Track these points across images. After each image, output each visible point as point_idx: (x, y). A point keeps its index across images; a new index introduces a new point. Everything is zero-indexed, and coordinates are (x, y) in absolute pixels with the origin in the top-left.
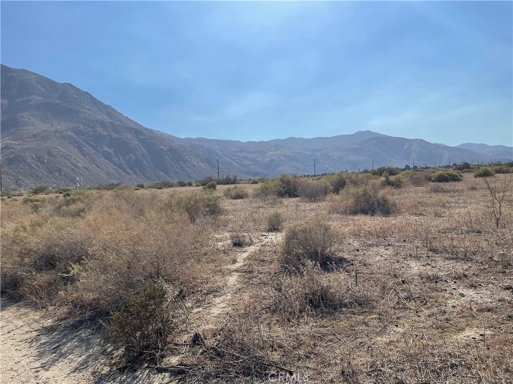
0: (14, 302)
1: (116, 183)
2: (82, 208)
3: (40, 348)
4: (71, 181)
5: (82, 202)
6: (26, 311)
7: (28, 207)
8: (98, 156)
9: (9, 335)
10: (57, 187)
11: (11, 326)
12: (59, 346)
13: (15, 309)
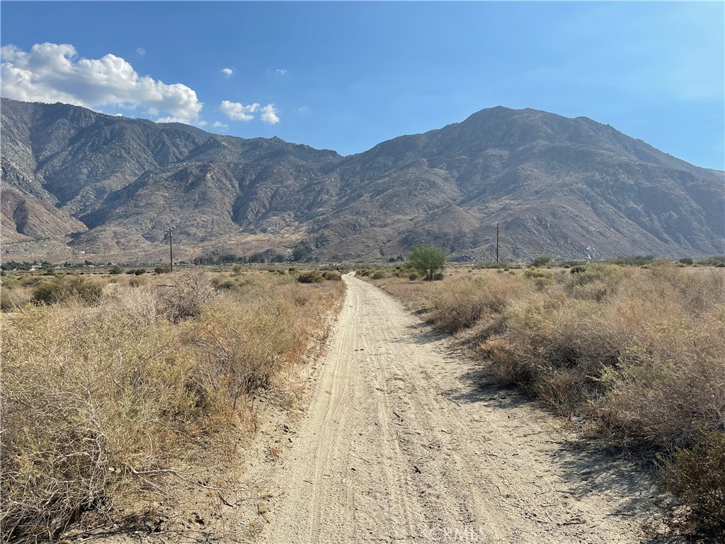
0: (527, 400)
1: (644, 256)
2: (603, 290)
3: (566, 468)
4: (579, 251)
5: (602, 281)
6: (542, 414)
7: (532, 283)
8: (620, 216)
9: (526, 439)
10: (562, 259)
11: (527, 430)
12: (590, 473)
13: (529, 408)
